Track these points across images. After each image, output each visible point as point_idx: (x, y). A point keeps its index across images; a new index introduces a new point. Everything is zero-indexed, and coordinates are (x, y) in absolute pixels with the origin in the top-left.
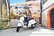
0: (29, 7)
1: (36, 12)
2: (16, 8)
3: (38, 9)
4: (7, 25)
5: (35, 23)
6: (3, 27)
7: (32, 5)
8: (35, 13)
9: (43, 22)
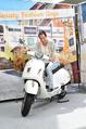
1: (63, 45)
7: (52, 22)
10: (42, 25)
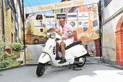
0: (69, 14)
1: (88, 26)
2: (39, 18)
3: (93, 20)
4: (18, 60)
5: (86, 53)
6: (8, 64)
8: (85, 29)
9: (107, 51)
10: (70, 12)
